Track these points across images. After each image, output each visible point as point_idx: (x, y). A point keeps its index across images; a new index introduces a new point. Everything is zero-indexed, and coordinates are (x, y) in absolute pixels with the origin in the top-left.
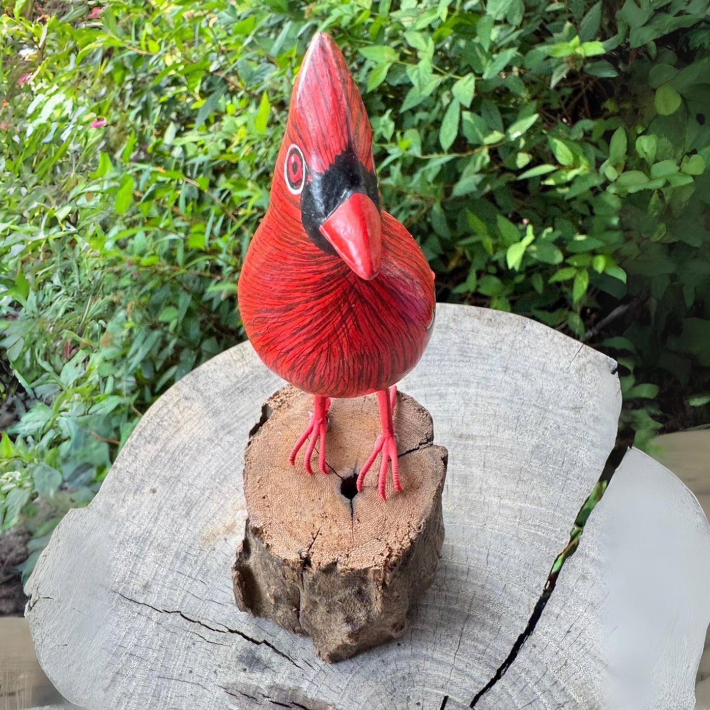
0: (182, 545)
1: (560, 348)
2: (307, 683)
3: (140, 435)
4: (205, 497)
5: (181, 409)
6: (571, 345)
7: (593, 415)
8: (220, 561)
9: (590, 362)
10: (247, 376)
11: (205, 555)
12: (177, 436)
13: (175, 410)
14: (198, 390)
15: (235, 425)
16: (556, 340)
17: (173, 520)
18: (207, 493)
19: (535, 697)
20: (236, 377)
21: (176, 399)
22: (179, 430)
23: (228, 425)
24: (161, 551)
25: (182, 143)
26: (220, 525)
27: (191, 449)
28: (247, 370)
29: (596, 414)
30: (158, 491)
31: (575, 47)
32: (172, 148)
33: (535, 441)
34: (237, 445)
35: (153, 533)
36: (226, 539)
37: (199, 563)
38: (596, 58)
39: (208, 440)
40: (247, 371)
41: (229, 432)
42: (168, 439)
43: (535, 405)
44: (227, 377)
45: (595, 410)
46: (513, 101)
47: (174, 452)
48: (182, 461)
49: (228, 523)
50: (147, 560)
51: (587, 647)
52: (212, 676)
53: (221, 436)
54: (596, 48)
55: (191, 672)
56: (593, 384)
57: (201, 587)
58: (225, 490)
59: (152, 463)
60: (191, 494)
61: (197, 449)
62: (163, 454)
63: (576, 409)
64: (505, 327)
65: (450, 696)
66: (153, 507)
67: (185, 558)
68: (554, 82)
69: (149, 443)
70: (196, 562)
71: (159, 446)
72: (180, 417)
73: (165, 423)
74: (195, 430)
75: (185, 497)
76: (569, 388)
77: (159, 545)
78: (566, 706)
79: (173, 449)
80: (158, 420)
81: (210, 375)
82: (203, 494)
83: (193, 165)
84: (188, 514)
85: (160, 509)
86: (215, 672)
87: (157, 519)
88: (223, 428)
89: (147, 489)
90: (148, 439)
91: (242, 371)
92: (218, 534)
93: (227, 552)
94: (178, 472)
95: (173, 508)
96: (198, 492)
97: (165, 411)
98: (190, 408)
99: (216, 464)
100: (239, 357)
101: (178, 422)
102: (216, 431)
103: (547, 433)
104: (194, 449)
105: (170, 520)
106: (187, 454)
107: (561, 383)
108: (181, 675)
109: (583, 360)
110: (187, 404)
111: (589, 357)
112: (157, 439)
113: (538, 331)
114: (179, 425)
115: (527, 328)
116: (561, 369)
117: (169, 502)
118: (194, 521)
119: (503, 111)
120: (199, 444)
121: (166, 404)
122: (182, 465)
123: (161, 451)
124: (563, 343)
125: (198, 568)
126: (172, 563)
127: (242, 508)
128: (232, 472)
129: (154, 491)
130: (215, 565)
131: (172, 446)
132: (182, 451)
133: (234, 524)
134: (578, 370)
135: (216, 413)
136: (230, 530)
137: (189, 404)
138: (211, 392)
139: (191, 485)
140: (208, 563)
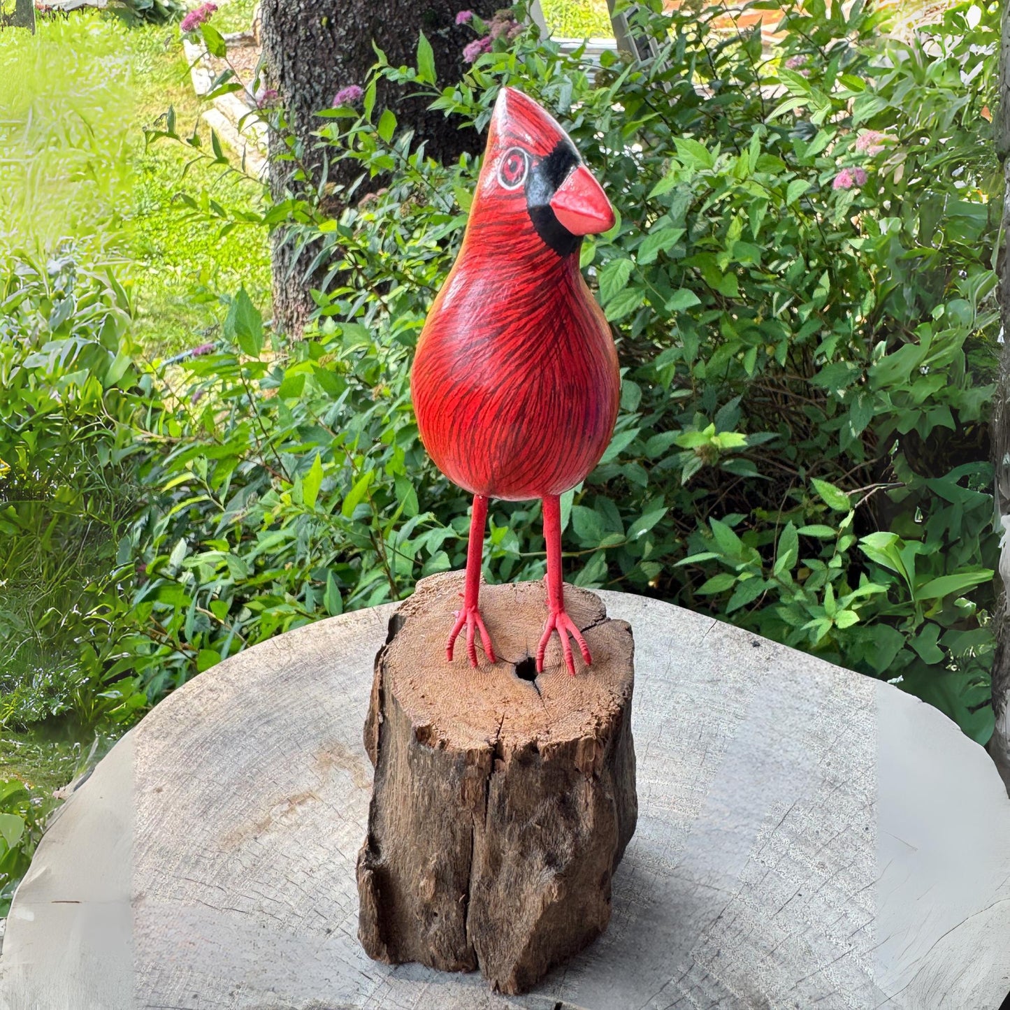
0: (194, 847)
1: (689, 624)
2: (364, 999)
3: (145, 730)
4: (231, 793)
5: (204, 701)
6: (702, 622)
7: (734, 687)
8: (248, 864)
9: (726, 636)
10: (294, 664)
11: (225, 857)
12: (195, 729)
13: (196, 702)
14: (228, 681)
15: (276, 715)
16: (684, 617)
17: (183, 820)
18: (233, 789)
19: (679, 996)
20: (280, 665)
21: (197, 691)
22: (199, 723)
23: (266, 715)
24: (163, 857)
25: (194, 565)
26: (249, 823)
27: (214, 742)
28: (294, 657)
29: (737, 686)
30: (165, 790)
31: (709, 436)
32: (180, 571)
33: (664, 716)
34: (277, 736)
35: (154, 836)
36: (256, 838)
37: (217, 867)
38: (735, 453)
39: (239, 731)
41: (267, 723)
42: (184, 733)
43: (662, 680)
44: (268, 666)
45: (736, 682)
46: (634, 503)
47: (190, 747)
48: (200, 756)
49: (260, 820)
50: (143, 868)
51: (746, 932)
52: (227, 1001)
53: (255, 726)
54: (735, 440)
55: (195, 996)
56: (732, 657)
57: (217, 894)
58: (257, 784)
59: (158, 760)
60: (211, 791)
61: (222, 742)
62: (174, 750)
63: (714, 682)
65: (564, 1003)
66: (156, 808)
67: (197, 862)
68: (685, 477)
69: (157, 738)
70: (212, 866)
71: (169, 741)
72: (201, 709)
73: (180, 717)
75: (203, 794)
76: (703, 662)
77: (161, 849)
78: (722, 1003)
79: (190, 743)
80: (172, 714)
81: (245, 665)
82: (228, 790)
84: (204, 812)
85: (165, 810)
86: (231, 994)
87: (160, 820)
88: (259, 718)
89: (150, 788)
90: (156, 734)
91: (288, 658)
92: (246, 833)
93: (257, 852)
94: (194, 768)
95: (184, 807)
96: (221, 789)
97: (181, 703)
98: (216, 700)
99: (247, 757)
100: (285, 645)
101: (199, 715)
102: (249, 721)
103: (679, 707)
104: (218, 742)
105: (178, 821)
106: (208, 749)
107: (693, 658)
108: (180, 1001)
109: (719, 635)
110: (211, 695)
111: (724, 632)
112: (168, 734)
113: (662, 609)
114: (200, 718)
115: (649, 606)
116: (692, 644)
117: (179, 801)
118: (214, 820)
119: (623, 514)
120: (225, 736)
122: (200, 760)
123: (173, 746)
124: (693, 619)
125: (215, 873)
126: (178, 868)
127: (281, 802)
128: (269, 764)
129: (159, 790)
130: (239, 868)
131: (187, 741)
132: (202, 745)
133: (269, 821)
134: (713, 645)
135: (251, 704)
136: (262, 827)
137: (215, 696)
138: (245, 683)
139: (210, 781)
140: (230, 866)
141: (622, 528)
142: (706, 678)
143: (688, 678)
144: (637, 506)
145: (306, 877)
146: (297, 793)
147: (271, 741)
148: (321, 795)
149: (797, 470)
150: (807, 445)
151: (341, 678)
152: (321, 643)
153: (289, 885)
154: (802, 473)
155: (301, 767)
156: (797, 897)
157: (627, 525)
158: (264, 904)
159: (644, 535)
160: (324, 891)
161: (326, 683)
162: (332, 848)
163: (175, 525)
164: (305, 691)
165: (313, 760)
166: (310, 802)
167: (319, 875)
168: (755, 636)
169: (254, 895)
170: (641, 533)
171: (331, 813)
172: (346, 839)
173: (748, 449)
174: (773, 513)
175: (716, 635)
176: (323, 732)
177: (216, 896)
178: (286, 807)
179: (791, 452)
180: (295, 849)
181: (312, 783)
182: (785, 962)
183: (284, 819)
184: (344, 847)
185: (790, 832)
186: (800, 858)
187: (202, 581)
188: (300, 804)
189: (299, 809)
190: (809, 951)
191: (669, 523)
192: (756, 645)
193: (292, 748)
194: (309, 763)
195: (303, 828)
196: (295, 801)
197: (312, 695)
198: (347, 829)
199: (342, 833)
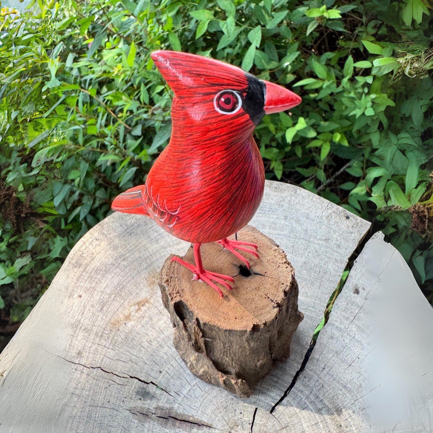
0: (99, 328)
1: (317, 204)
2: (177, 405)
3: (70, 263)
4: (111, 299)
5: (94, 246)
6: (323, 202)
7: (336, 244)
8: (123, 337)
9: (334, 212)
10: (133, 225)
11: (113, 334)
12: (92, 262)
13: (90, 247)
14: (104, 234)
15: (127, 255)
16: (314, 199)
17: (93, 313)
18: (113, 297)
19: (306, 406)
20: (126, 225)
21: (91, 240)
22: (93, 259)
23: (123, 255)
24: (87, 332)
25: (78, 66)
26: (121, 316)
27: (101, 270)
29: (338, 243)
30: (83, 296)
31: (323, 11)
32: (71, 69)
33: (303, 260)
34: (129, 267)
35: (82, 321)
36: (125, 324)
37: (110, 338)
39: (112, 264)
40: (132, 222)
41: (124, 259)
42: (87, 265)
43: (303, 239)
44: (121, 226)
45: (337, 240)
47: (91, 272)
48: (96, 278)
49: (126, 314)
50: (79, 338)
51: (335, 376)
52: (122, 404)
53: (119, 262)
54: (336, 14)
55: (109, 402)
56: (336, 225)
57: (112, 352)
58: (123, 294)
59: (78, 280)
60: (103, 297)
61: (105, 270)
62: (84, 274)
63: (327, 240)
64: (285, 192)
65: (259, 408)
66: (80, 306)
67: (102, 336)
68: (309, 32)
69: (76, 267)
70: (108, 338)
71: (81, 269)
72: (93, 251)
73: (84, 255)
74: (103, 259)
75: (100, 299)
76: (322, 228)
77: (85, 328)
78: (323, 410)
79: (91, 270)
80: (80, 253)
81: (111, 225)
82: (110, 297)
83: (86, 80)
84: (102, 309)
85: (85, 308)
86: (123, 401)
87: (83, 313)
88: (120, 257)
89: (76, 295)
90: (75, 265)
91: (130, 222)
92: (121, 320)
93: (126, 331)
94: (94, 284)
95: (92, 306)
96: (107, 296)
97: (84, 247)
98: (99, 245)
99: (117, 279)
101: (93, 254)
102: (116, 259)
103: (310, 255)
104: (103, 270)
105: (91, 314)
106: (99, 274)
107: (317, 225)
108: (103, 404)
109: (330, 211)
110: (97, 242)
111: (333, 209)
112: (80, 265)
113: (304, 194)
114: (93, 256)
115: (298, 193)
116: (318, 217)
117: (90, 303)
118: (106, 313)
120: (106, 267)
121: (84, 243)
122: (96, 280)
123: (83, 272)
124: (319, 201)
125: (110, 341)
126: (94, 339)
127: (134, 305)
128: (127, 283)
129: (80, 296)
130: (120, 340)
131: (89, 269)
132: (96, 272)
133: (130, 315)
134: (327, 217)
135: (116, 248)
136: (128, 318)
137: (99, 243)
138: (112, 236)
139: (103, 292)
140: (116, 338)
141: (277, 59)
142: (323, 238)
143: (315, 237)
144: (285, 43)
145: (149, 345)
146: (141, 300)
147: (127, 270)
148: (151, 301)
151: (156, 234)
153: (142, 348)
155: (142, 285)
156: (357, 359)
157: (280, 59)
158: (132, 358)
160: (157, 352)
161: (148, 237)
162: (158, 330)
164: (139, 241)
165: (146, 282)
166: (147, 305)
167: (154, 343)
168: (348, 212)
170: (286, 64)
171: (156, 311)
172: (164, 325)
176: (150, 266)
177: (112, 353)
178: (137, 307)
180: (143, 330)
181: (147, 294)
182: (350, 391)
183: (136, 314)
184: (164, 330)
185: (357, 325)
186: (360, 339)
187: (82, 74)
188: (143, 305)
189: (143, 308)
190: (361, 386)
192: (348, 218)
193: (137, 275)
194: (144, 283)
195: (145, 319)
196: (141, 304)
197: (143, 244)
198: (164, 320)
199: (162, 322)
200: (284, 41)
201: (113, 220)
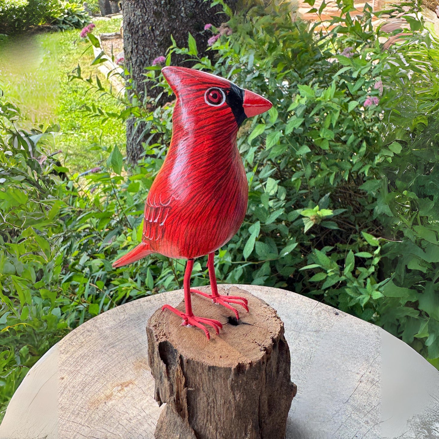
0: (77, 407)
1: (306, 304)
4: (95, 381)
5: (85, 336)
6: (312, 302)
7: (326, 334)
8: (101, 415)
9: (323, 310)
10: (126, 320)
11: (91, 412)
12: (80, 350)
13: (81, 337)
14: (96, 327)
15: (117, 344)
16: (304, 300)
17: (73, 393)
18: (96, 379)
20: (119, 320)
21: (82, 331)
22: (82, 347)
23: (112, 344)
24: (63, 411)
25: (89, 264)
26: (103, 395)
27: (88, 356)
30: (65, 378)
31: (316, 211)
32: (84, 267)
34: (117, 353)
36: (105, 403)
37: (87, 416)
38: (327, 219)
39: (100, 351)
40: (126, 317)
41: (113, 347)
42: (75, 352)
43: (294, 331)
44: (114, 320)
45: (328, 332)
47: (78, 358)
48: (82, 362)
49: (108, 394)
53: (107, 349)
54: (328, 213)
56: (325, 320)
57: (87, 429)
58: (107, 376)
59: (63, 364)
60: (86, 379)
61: (92, 356)
62: (70, 359)
63: (317, 331)
64: (276, 295)
66: (61, 387)
67: (78, 414)
68: (306, 229)
69: (63, 353)
70: (85, 416)
71: (68, 355)
72: (83, 340)
73: (74, 343)
74: (92, 346)
75: (82, 381)
76: (312, 322)
77: (62, 407)
80: (70, 342)
81: (104, 319)
82: (94, 379)
84: (82, 390)
85: (65, 388)
87: (62, 393)
88: (109, 345)
89: (58, 378)
90: (62, 352)
91: (123, 317)
92: (101, 400)
93: (106, 410)
94: (79, 368)
95: (74, 387)
96: (91, 378)
98: (90, 336)
99: (103, 363)
100: (122, 310)
102: (105, 346)
103: (301, 343)
104: (90, 356)
105: (71, 394)
106: (86, 359)
107: (308, 320)
110: (88, 333)
111: (322, 308)
112: (68, 351)
114: (83, 344)
115: (288, 295)
116: (307, 313)
117: (71, 384)
118: (87, 393)
120: (93, 353)
121: (76, 334)
122: (82, 364)
123: (70, 357)
124: (308, 301)
125: (86, 419)
126: (69, 416)
127: (118, 386)
128: (113, 367)
129: (63, 379)
130: (97, 417)
131: (76, 355)
132: (83, 357)
133: (112, 394)
134: (317, 314)
135: (106, 338)
136: (109, 397)
137: (90, 334)
138: (104, 328)
139: (86, 375)
140: (93, 416)
141: (277, 251)
142: (314, 330)
143: (305, 329)
144: (284, 241)
145: (128, 422)
146: (125, 381)
147: (114, 356)
148: (136, 382)
149: (355, 226)
150: (360, 215)
152: (139, 310)
153: (119, 426)
154: (357, 227)
155: (128, 369)
157: (279, 250)
158: (108, 435)
159: (287, 255)
160: (135, 429)
161: (140, 329)
162: (140, 408)
163: (82, 247)
164: (130, 332)
165: (133, 366)
166: (131, 386)
167: (134, 421)
168: (336, 310)
169: (103, 430)
170: (286, 254)
171: (139, 391)
172: (147, 404)
173: (334, 216)
174: (345, 246)
175: (318, 309)
176: (138, 352)
177: (86, 430)
178: (120, 388)
179: (353, 218)
180: (123, 408)
181: (132, 377)
183: (118, 394)
184: (145, 408)
185: (352, 406)
186: (357, 418)
187: (93, 272)
188: (126, 386)
189: (125, 389)
191: (298, 250)
192: (337, 314)
193: (124, 359)
194: (131, 367)
195: (127, 398)
196: (123, 385)
197: (133, 334)
198: (147, 399)
199: (145, 401)
200: (283, 240)
201: (107, 315)
